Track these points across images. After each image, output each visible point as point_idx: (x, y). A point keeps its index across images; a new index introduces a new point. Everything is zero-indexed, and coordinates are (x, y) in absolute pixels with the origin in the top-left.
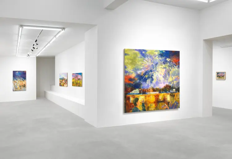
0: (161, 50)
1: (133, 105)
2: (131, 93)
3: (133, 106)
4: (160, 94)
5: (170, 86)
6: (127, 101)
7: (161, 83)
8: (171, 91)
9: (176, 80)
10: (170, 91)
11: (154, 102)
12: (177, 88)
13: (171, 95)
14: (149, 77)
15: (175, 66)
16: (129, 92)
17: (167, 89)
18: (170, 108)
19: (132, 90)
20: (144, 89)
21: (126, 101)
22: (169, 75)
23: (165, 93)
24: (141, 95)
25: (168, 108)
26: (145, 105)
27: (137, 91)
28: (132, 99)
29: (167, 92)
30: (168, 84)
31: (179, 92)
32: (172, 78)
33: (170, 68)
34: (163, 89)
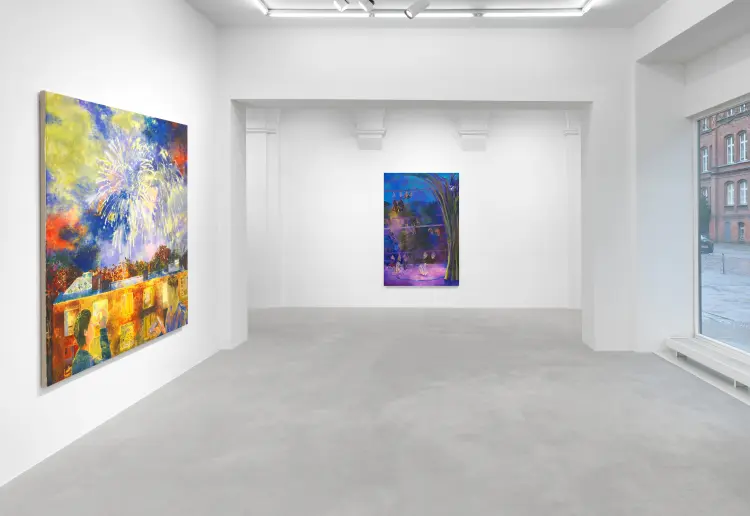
0: (148, 114)
1: (75, 342)
2: (66, 293)
3: (75, 348)
4: (147, 282)
5: (169, 250)
6: (56, 332)
8: (171, 270)
10: (166, 270)
11: (134, 318)
12: (182, 254)
13: (170, 283)
16: (62, 290)
17: (162, 261)
18: (168, 331)
19: (70, 281)
20: (106, 268)
21: (52, 334)
23: (157, 279)
24: (98, 294)
25: (165, 330)
26: (109, 335)
27: (84, 282)
28: (70, 319)
29: (162, 275)
31: (186, 268)
34: (152, 264)
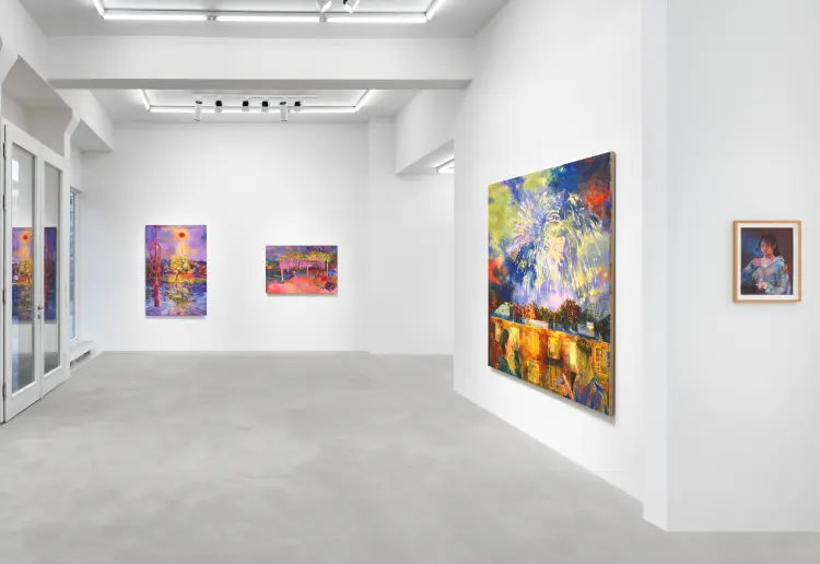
0: (554, 166)
2: (497, 311)
4: (552, 332)
5: (578, 309)
6: (492, 334)
7: (554, 292)
8: (581, 331)
9: (596, 285)
10: (576, 329)
12: (598, 319)
13: (579, 346)
14: (527, 268)
15: (593, 225)
16: (494, 309)
17: (570, 317)
18: (577, 400)
19: (498, 305)
20: (518, 305)
21: (490, 334)
22: (575, 260)
23: (563, 334)
24: (514, 323)
25: (572, 396)
26: (520, 359)
27: (505, 308)
29: (570, 332)
30: (571, 298)
32: (584, 273)
33: (579, 232)
34: (557, 315)
